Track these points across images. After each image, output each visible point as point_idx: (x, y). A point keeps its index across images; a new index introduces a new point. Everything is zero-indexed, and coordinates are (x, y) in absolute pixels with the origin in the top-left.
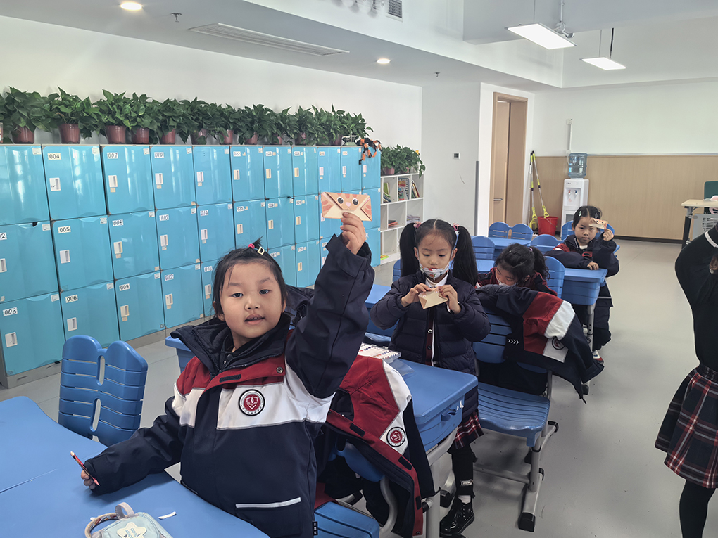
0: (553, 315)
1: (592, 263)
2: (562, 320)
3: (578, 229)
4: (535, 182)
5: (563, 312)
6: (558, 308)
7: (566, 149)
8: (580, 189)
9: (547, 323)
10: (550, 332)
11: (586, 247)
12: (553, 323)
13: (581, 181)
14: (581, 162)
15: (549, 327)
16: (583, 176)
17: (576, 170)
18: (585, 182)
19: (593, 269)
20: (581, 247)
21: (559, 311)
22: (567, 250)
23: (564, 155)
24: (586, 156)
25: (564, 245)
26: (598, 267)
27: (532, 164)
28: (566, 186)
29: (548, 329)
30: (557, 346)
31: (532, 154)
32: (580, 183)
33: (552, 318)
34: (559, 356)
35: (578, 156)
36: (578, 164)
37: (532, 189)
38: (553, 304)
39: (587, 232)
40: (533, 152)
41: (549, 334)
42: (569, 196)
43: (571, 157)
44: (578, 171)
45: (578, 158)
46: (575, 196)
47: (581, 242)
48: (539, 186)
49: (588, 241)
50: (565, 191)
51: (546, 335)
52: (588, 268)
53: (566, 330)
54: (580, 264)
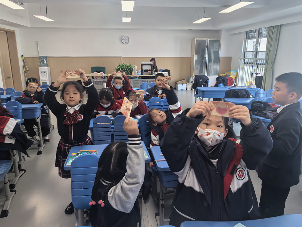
0: (6, 125)
1: (35, 101)
2: (10, 126)
3: (28, 88)
4: (26, 69)
5: (11, 123)
6: (8, 122)
7: (37, 54)
8: (46, 71)
9: (3, 129)
10: (5, 132)
11: (34, 95)
12: (6, 128)
13: (46, 67)
14: (45, 60)
15: (4, 130)
16: (47, 65)
17: (43, 63)
18: (48, 68)
19: (36, 103)
20: (32, 95)
21: (9, 122)
22: (25, 96)
23: (37, 57)
24: (46, 57)
25: (24, 95)
26: (38, 102)
27: (23, 60)
28: (39, 70)
29: (4, 131)
30: (11, 137)
31: (22, 56)
32: (46, 69)
33: (5, 126)
34: (12, 141)
35: (43, 57)
36: (44, 61)
37: (25, 72)
38: (6, 120)
39: (32, 89)
40: (22, 55)
41: (5, 133)
42: (42, 74)
43: (40, 57)
44: (44, 64)
45: (43, 58)
46: (45, 74)
47: (31, 93)
48: (28, 71)
49: (34, 92)
50: (40, 72)
51: (3, 134)
52: (34, 104)
53: (12, 130)
54: (30, 102)
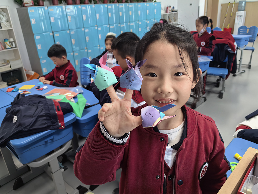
8: (242, 16)
13: (243, 12)
18: (245, 13)
28: (236, 14)
32: (242, 13)
42: (237, 18)
46: (240, 18)
